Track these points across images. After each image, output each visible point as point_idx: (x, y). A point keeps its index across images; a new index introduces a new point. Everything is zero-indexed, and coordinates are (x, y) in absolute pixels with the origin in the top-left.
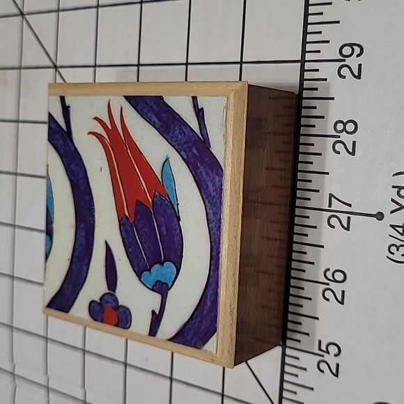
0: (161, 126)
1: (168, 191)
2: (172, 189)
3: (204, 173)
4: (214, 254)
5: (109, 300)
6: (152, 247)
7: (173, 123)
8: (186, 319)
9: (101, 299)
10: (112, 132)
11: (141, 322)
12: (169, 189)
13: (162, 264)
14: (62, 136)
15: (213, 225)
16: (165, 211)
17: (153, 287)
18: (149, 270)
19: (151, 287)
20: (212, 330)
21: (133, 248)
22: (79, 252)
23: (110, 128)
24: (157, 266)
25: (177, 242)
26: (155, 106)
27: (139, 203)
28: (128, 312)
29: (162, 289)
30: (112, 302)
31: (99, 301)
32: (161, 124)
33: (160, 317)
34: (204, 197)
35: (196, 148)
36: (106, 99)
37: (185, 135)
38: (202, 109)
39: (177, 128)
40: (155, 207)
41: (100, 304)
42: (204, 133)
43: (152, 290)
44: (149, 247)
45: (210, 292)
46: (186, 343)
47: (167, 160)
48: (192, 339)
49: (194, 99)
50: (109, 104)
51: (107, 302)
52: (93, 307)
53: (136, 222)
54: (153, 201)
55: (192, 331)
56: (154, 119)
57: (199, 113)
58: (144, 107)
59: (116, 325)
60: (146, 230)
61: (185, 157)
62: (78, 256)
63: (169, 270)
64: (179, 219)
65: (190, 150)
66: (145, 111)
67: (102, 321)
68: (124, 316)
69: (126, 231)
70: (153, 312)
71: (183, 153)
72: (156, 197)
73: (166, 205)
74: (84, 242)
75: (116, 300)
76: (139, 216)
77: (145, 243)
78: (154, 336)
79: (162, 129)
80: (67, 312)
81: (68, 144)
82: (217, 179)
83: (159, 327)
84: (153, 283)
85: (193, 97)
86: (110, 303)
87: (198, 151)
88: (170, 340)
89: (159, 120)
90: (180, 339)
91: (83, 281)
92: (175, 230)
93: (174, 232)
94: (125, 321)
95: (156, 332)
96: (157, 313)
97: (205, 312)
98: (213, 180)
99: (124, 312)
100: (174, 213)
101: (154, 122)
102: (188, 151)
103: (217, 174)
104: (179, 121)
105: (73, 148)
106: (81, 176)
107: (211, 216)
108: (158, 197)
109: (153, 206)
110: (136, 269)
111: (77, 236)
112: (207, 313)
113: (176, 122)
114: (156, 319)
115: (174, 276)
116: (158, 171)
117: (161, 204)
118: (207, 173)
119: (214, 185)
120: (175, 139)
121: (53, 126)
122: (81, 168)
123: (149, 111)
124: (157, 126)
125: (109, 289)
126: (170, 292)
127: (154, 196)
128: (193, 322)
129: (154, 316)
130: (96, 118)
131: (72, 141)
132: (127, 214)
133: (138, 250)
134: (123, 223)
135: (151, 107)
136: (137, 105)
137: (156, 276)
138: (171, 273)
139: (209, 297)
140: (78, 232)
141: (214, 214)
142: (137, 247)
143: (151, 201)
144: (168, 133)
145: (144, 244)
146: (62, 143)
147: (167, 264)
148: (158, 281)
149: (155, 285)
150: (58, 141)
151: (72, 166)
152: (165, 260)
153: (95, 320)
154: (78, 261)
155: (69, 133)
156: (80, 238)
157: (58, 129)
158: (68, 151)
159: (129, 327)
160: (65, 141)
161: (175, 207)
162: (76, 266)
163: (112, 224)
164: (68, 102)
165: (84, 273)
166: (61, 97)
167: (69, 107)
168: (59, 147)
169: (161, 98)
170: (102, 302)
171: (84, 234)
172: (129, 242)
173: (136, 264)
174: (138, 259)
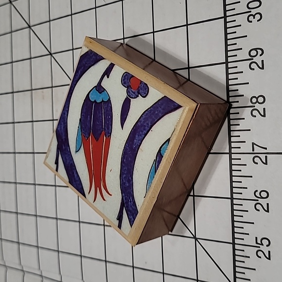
3: (63, 135)
6: (97, 112)
8: (92, 67)
9: (138, 96)
10: (98, 186)
11: (118, 73)
12: (80, 137)
13: (95, 101)
14: (127, 207)
17: (104, 91)
18: (103, 101)
20: (82, 58)
21: (108, 117)
22: (142, 132)
23: (98, 188)
24: (98, 101)
26: (73, 181)
28: (123, 82)
29: (99, 88)
30: (131, 92)
31: (139, 95)
39: (68, 163)
40: (89, 132)
41: (139, 93)
43: (104, 89)
44: (99, 113)
47: (76, 152)
49: (57, 170)
51: (134, 93)
52: (145, 94)
54: (89, 136)
56: (76, 175)
57: (57, 163)
58: (78, 184)
59: (133, 76)
61: (68, 148)
62: (144, 129)
64: (80, 120)
65: (65, 149)
66: (78, 182)
67: (141, 82)
68: (126, 80)
69: (108, 129)
70: (108, 77)
71: (69, 150)
73: (84, 130)
74: (137, 136)
75: (128, 92)
76: (99, 132)
77: (100, 116)
78: (112, 63)
80: (165, 96)
81: (125, 199)
82: (59, 129)
83: (108, 68)
86: (132, 91)
87: (62, 146)
88: (104, 59)
89: (74, 173)
90: (98, 58)
94: (127, 77)
95: (110, 65)
96: (106, 75)
97: (82, 68)
98: (61, 129)
99: (125, 83)
100: (82, 124)
105: (123, 194)
106: (124, 176)
107: (66, 113)
108: (86, 136)
110: (110, 105)
113: (67, 166)
114: (107, 73)
115: (91, 92)
116: (82, 149)
117: (86, 132)
118: (62, 134)
119: (61, 127)
120: (70, 159)
121: (131, 217)
122: (123, 180)
124: (75, 171)
125: (130, 100)
126: (96, 85)
127: (88, 138)
128: (89, 65)
131: (122, 199)
132: (105, 137)
133: (105, 115)
134: (109, 134)
135: (75, 182)
136: (81, 188)
137: (100, 96)
138: (92, 94)
139: (79, 75)
141: (64, 114)
142: (105, 117)
144: (71, 164)
146: (129, 203)
147: (93, 100)
148: (100, 93)
149: (102, 91)
150: (131, 206)
151: (127, 185)
152: (93, 102)
153: (146, 85)
154: (145, 126)
155: (122, 205)
156: (139, 140)
157: (129, 213)
158: (127, 196)
159: (125, 72)
160: (127, 203)
161: (80, 127)
162: (148, 124)
163: (115, 137)
164: (117, 222)
165: (144, 117)
166: (120, 229)
167: (117, 219)
168: (132, 203)
169: (70, 182)
170: (137, 94)
171: (135, 140)
172: (109, 121)
173: (109, 107)
174: (107, 109)
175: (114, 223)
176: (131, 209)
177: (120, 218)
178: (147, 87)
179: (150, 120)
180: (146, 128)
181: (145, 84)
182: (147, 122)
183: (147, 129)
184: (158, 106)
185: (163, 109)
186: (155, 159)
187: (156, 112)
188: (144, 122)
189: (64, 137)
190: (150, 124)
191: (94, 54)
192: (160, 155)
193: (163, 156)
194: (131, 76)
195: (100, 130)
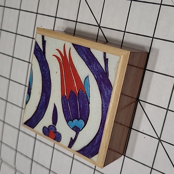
0: (87, 61)
2: (88, 90)
3: (103, 87)
4: (102, 122)
6: (75, 112)
7: (93, 62)
8: (86, 145)
9: (49, 127)
10: (64, 57)
12: (87, 89)
13: (79, 120)
14: (41, 53)
15: (104, 110)
16: (83, 98)
17: (73, 128)
18: (72, 121)
20: (96, 152)
21: (66, 110)
22: (41, 105)
23: (64, 56)
24: (76, 120)
25: (86, 112)
26: (85, 52)
27: (72, 92)
28: (60, 135)
30: (54, 129)
31: (48, 128)
32: (88, 60)
33: (74, 141)
34: (102, 97)
35: (102, 75)
36: (63, 42)
37: (98, 68)
38: (108, 59)
39: (94, 64)
42: (107, 70)
43: (73, 129)
44: (73, 112)
45: (98, 137)
46: (84, 154)
47: (88, 77)
48: (87, 153)
49: (105, 53)
50: (65, 45)
51: (51, 129)
52: (45, 129)
54: (78, 92)
55: (87, 151)
56: (85, 57)
58: (81, 51)
59: (54, 139)
60: (73, 104)
61: (96, 78)
62: (40, 107)
63: (81, 123)
64: (89, 103)
65: (99, 75)
66: (81, 53)
67: (48, 136)
68: (58, 137)
69: (64, 102)
70: (71, 138)
71: (95, 76)
72: (80, 91)
73: (84, 96)
74: (44, 101)
75: (56, 129)
76: (71, 98)
77: (72, 109)
78: (70, 148)
79: (88, 63)
80: (33, 128)
81: (43, 57)
82: (109, 91)
83: (73, 145)
84: (73, 127)
85: (104, 53)
86: (53, 130)
87: (102, 77)
88: (77, 151)
89: (87, 58)
90: (82, 152)
91: (41, 118)
92: (87, 107)
93: (86, 108)
94: (58, 139)
95: (72, 147)
96: (73, 139)
97: (94, 145)
98: (107, 91)
99: (59, 135)
100: (87, 100)
101: (84, 59)
102: (98, 75)
103: (109, 89)
104: (96, 61)
105: (45, 60)
106: (47, 73)
107: (104, 106)
108: (81, 92)
109: (78, 94)
110: (67, 119)
111: (42, 98)
112: (95, 145)
113: (95, 62)
114: (72, 142)
115: (83, 126)
116: (83, 80)
117: (82, 95)
118: (105, 87)
119: (107, 93)
120: (93, 69)
121: (37, 47)
122: (47, 69)
123: (83, 53)
124: (86, 61)
125: (53, 124)
126: (80, 132)
128: (89, 147)
129: (72, 140)
130: (57, 50)
131: (45, 56)
132: (66, 95)
133: (69, 111)
134: (63, 98)
135: (84, 52)
136: (78, 49)
137: (75, 124)
138: (82, 125)
139: (97, 139)
140: (42, 96)
141: (105, 105)
144: (90, 65)
146: (40, 56)
147: (80, 120)
148: (75, 126)
149: (74, 128)
150: (39, 55)
151: (44, 68)
152: (80, 119)
153: (45, 135)
154: (41, 109)
155: (44, 52)
156: (43, 99)
157: (39, 50)
158: (42, 60)
159: (60, 142)
160: (41, 56)
161: (88, 98)
162: (39, 110)
163: (59, 97)
164: (45, 39)
165: (43, 114)
166: (42, 35)
167: (46, 41)
168: (39, 57)
169: (89, 49)
170: (49, 128)
171: (45, 98)
172: (65, 107)
173: (67, 117)
174: (68, 115)
176: (39, 53)
177: (44, 42)
188: (41, 111)
193: (27, 93)
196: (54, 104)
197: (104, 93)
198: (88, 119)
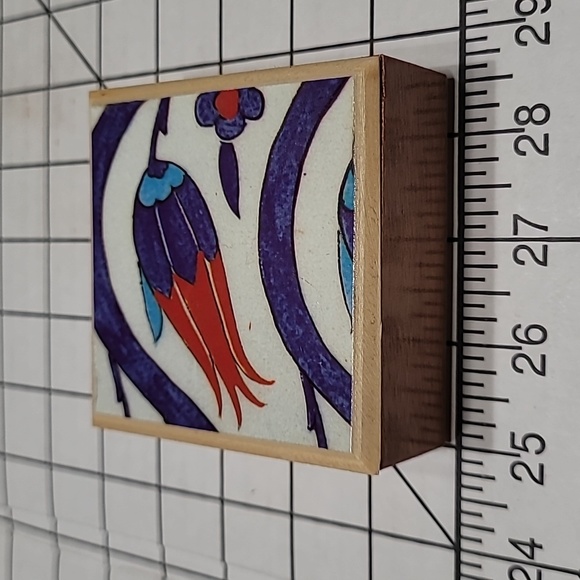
0: (165, 384)
1: (154, 299)
3: (114, 322)
5: (232, 128)
6: (171, 221)
7: (150, 387)
9: (245, 124)
10: (234, 383)
11: (183, 110)
14: (321, 382)
17: (167, 167)
18: (173, 189)
19: (171, 165)
21: (197, 215)
22: (285, 191)
23: (237, 388)
24: (163, 197)
27: (191, 280)
28: (201, 120)
30: (225, 127)
31: (247, 121)
32: (165, 387)
35: (123, 354)
36: (245, 431)
38: (119, 401)
39: (146, 380)
41: (244, 117)
43: (168, 163)
47: (157, 339)
48: (116, 114)
49: (127, 414)
50: (240, 423)
51: (234, 124)
52: (257, 109)
53: (193, 252)
54: (172, 285)
56: (174, 395)
57: (121, 397)
58: (188, 411)
59: (217, 93)
61: (135, 344)
62: (288, 183)
63: (148, 196)
64: (139, 264)
65: (129, 352)
66: (186, 407)
67: (240, 91)
68: (206, 111)
69: (207, 239)
70: (165, 133)
71: (137, 348)
74: (277, 209)
75: (219, 132)
76: (191, 261)
78: (163, 100)
79: (164, 380)
80: (303, 84)
81: (310, 367)
82: (99, 317)
83: (158, 115)
85: (129, 416)
86: (228, 125)
87: (121, 350)
88: (143, 102)
89: (167, 393)
94: (205, 104)
96: (160, 133)
97: (104, 153)
98: (104, 315)
99: (206, 119)
101: (174, 391)
102: (132, 352)
103: (100, 323)
104: (144, 389)
105: (300, 361)
106: (285, 316)
107: (103, 272)
108: (165, 289)
109: (172, 278)
110: (192, 186)
111: (289, 217)
113: (147, 387)
114: (161, 125)
115: (142, 189)
117: (161, 280)
118: (110, 322)
119: (102, 310)
120: (147, 366)
122: (286, 329)
124: (170, 385)
125: (231, 144)
127: (171, 291)
129: (163, 128)
130: (261, 405)
131: (303, 372)
132: (207, 263)
133: (189, 215)
135: (179, 411)
141: (100, 277)
142: (191, 218)
143: (175, 284)
144: (156, 375)
145: (182, 223)
146: (323, 370)
149: (165, 170)
150: (330, 375)
151: (301, 331)
152: (153, 207)
153: (253, 89)
154: (286, 175)
155: (309, 387)
156: (286, 215)
157: (331, 394)
158: (311, 357)
159: (198, 98)
160: (317, 373)
162: (291, 166)
163: (229, 245)
164: (313, 436)
165: (275, 158)
166: (326, 447)
167: (310, 429)
168: (328, 365)
169: (167, 422)
170: (242, 122)
171: (277, 221)
172: (203, 222)
173: (192, 192)
174: (189, 200)
175: (306, 443)
176: (332, 382)
177: (315, 423)
178: (257, 94)
179: (291, 155)
180: (290, 177)
181: (250, 89)
182: (287, 163)
183: (292, 177)
184: (298, 114)
185: (311, 112)
186: (338, 228)
187: (299, 129)
188: (281, 168)
189: (116, 328)
190: (295, 164)
191: (118, 109)
192: (345, 213)
193: (353, 211)
194: (213, 95)
195: (191, 254)
196: (239, 217)
197: (109, 306)
198: (134, 217)
